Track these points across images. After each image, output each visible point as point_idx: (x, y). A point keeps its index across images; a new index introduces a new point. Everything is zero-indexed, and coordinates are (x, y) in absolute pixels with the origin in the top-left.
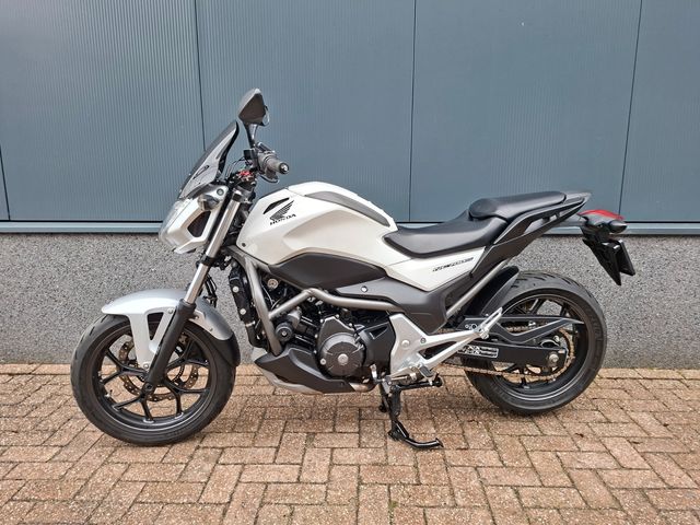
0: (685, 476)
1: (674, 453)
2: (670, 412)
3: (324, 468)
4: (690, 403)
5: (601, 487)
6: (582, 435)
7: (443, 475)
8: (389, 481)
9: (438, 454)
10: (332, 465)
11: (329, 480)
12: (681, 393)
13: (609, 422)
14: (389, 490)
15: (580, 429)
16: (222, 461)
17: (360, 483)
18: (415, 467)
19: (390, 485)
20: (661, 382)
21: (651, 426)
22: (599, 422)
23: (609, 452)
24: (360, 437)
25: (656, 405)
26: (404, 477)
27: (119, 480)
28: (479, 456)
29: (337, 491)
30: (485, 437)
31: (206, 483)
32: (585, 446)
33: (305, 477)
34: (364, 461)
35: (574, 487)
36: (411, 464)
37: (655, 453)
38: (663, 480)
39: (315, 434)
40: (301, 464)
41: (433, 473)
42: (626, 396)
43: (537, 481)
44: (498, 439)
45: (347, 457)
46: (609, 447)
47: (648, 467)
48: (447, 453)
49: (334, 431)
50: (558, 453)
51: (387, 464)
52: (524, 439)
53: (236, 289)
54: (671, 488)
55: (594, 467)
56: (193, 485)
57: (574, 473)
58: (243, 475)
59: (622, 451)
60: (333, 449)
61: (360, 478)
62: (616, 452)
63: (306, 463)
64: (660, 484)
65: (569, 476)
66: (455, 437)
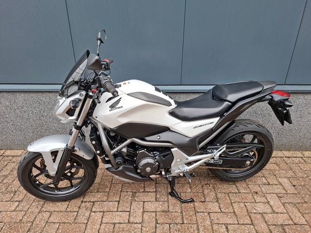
0: (302, 217)
1: (297, 203)
2: (296, 178)
3: (140, 214)
4: (306, 172)
5: (264, 224)
6: (257, 193)
7: (194, 218)
8: (170, 221)
9: (192, 205)
10: (144, 212)
11: (143, 221)
12: (302, 166)
13: (269, 184)
14: (170, 227)
15: (256, 188)
16: (93, 210)
17: (157, 223)
18: (181, 212)
19: (170, 224)
20: (293, 159)
21: (288, 186)
22: (265, 184)
23: (268, 202)
24: (156, 194)
25: (290, 173)
26: (176, 219)
27: (47, 222)
28: (210, 205)
29: (146, 227)
30: (213, 194)
31: (87, 223)
32: (258, 199)
33: (132, 219)
34: (158, 209)
35: (252, 224)
36: (180, 211)
37: (289, 203)
38: (292, 220)
39: (136, 193)
40: (130, 212)
41: (189, 216)
42: (277, 168)
43: (236, 221)
44: (219, 195)
45: (151, 207)
46: (269, 200)
47: (286, 212)
48: (196, 204)
49: (144, 191)
50: (246, 204)
51: (169, 211)
52: (231, 195)
53: (94, 142)
54: (295, 224)
55: (261, 212)
56: (81, 225)
57: (253, 215)
58: (104, 219)
59: (274, 202)
60: (144, 202)
61: (156, 220)
62: (272, 203)
63: (132, 211)
64: (290, 222)
65: (250, 217)
66: (199, 194)
